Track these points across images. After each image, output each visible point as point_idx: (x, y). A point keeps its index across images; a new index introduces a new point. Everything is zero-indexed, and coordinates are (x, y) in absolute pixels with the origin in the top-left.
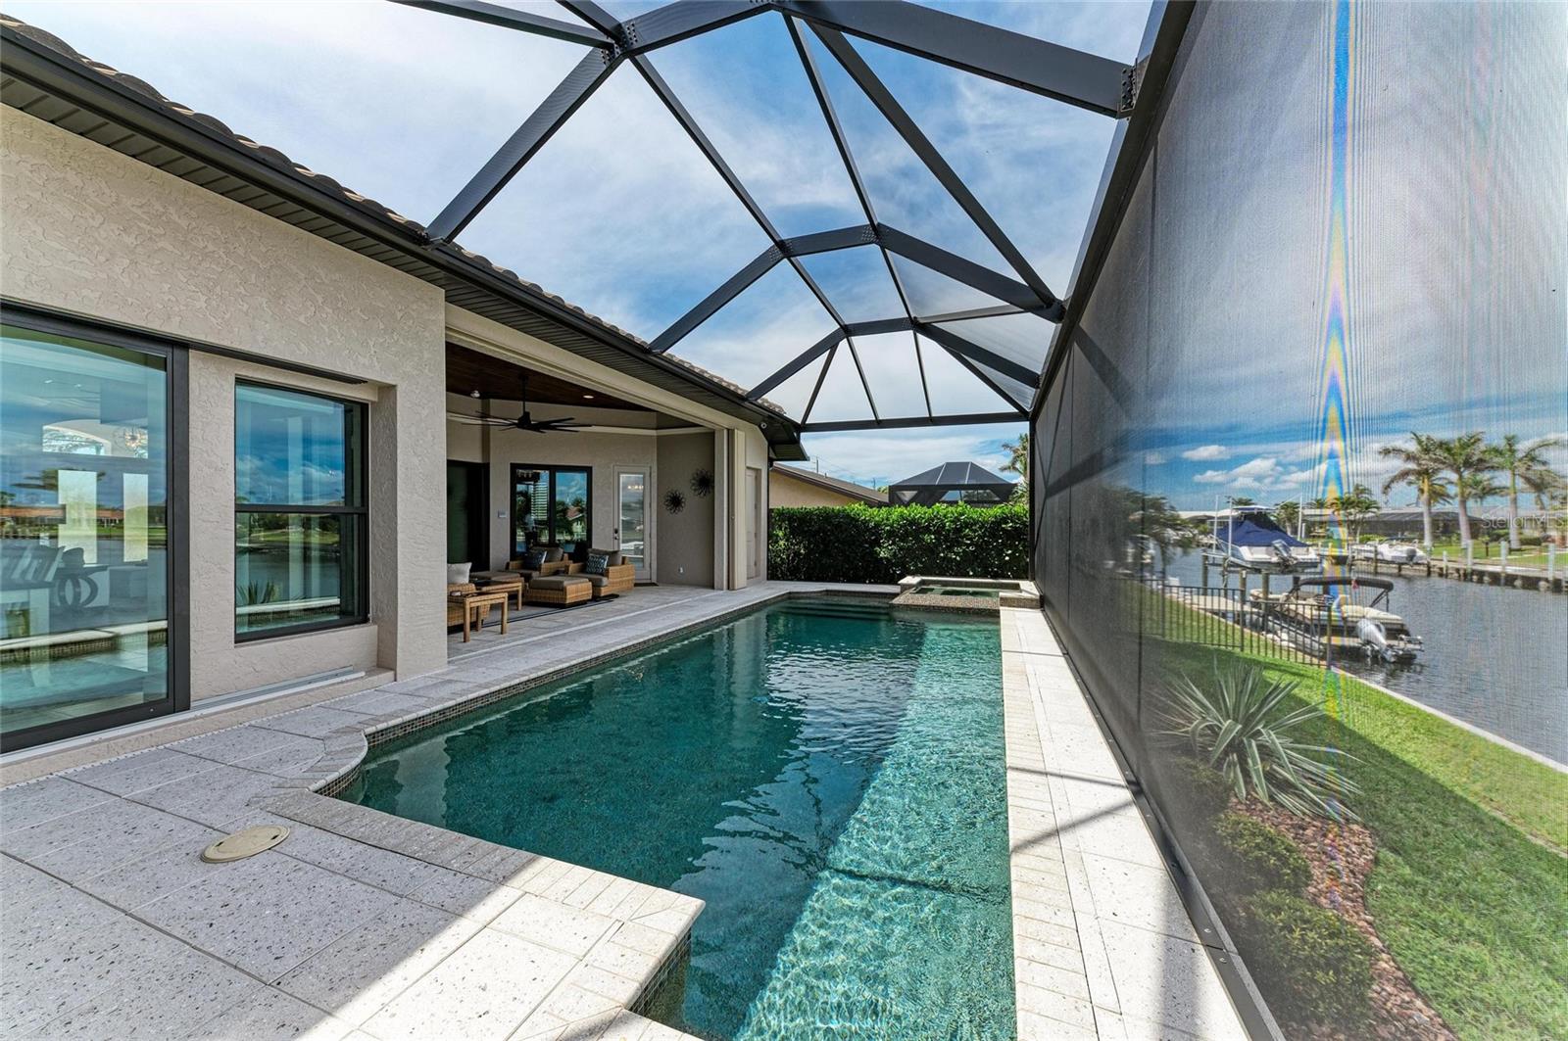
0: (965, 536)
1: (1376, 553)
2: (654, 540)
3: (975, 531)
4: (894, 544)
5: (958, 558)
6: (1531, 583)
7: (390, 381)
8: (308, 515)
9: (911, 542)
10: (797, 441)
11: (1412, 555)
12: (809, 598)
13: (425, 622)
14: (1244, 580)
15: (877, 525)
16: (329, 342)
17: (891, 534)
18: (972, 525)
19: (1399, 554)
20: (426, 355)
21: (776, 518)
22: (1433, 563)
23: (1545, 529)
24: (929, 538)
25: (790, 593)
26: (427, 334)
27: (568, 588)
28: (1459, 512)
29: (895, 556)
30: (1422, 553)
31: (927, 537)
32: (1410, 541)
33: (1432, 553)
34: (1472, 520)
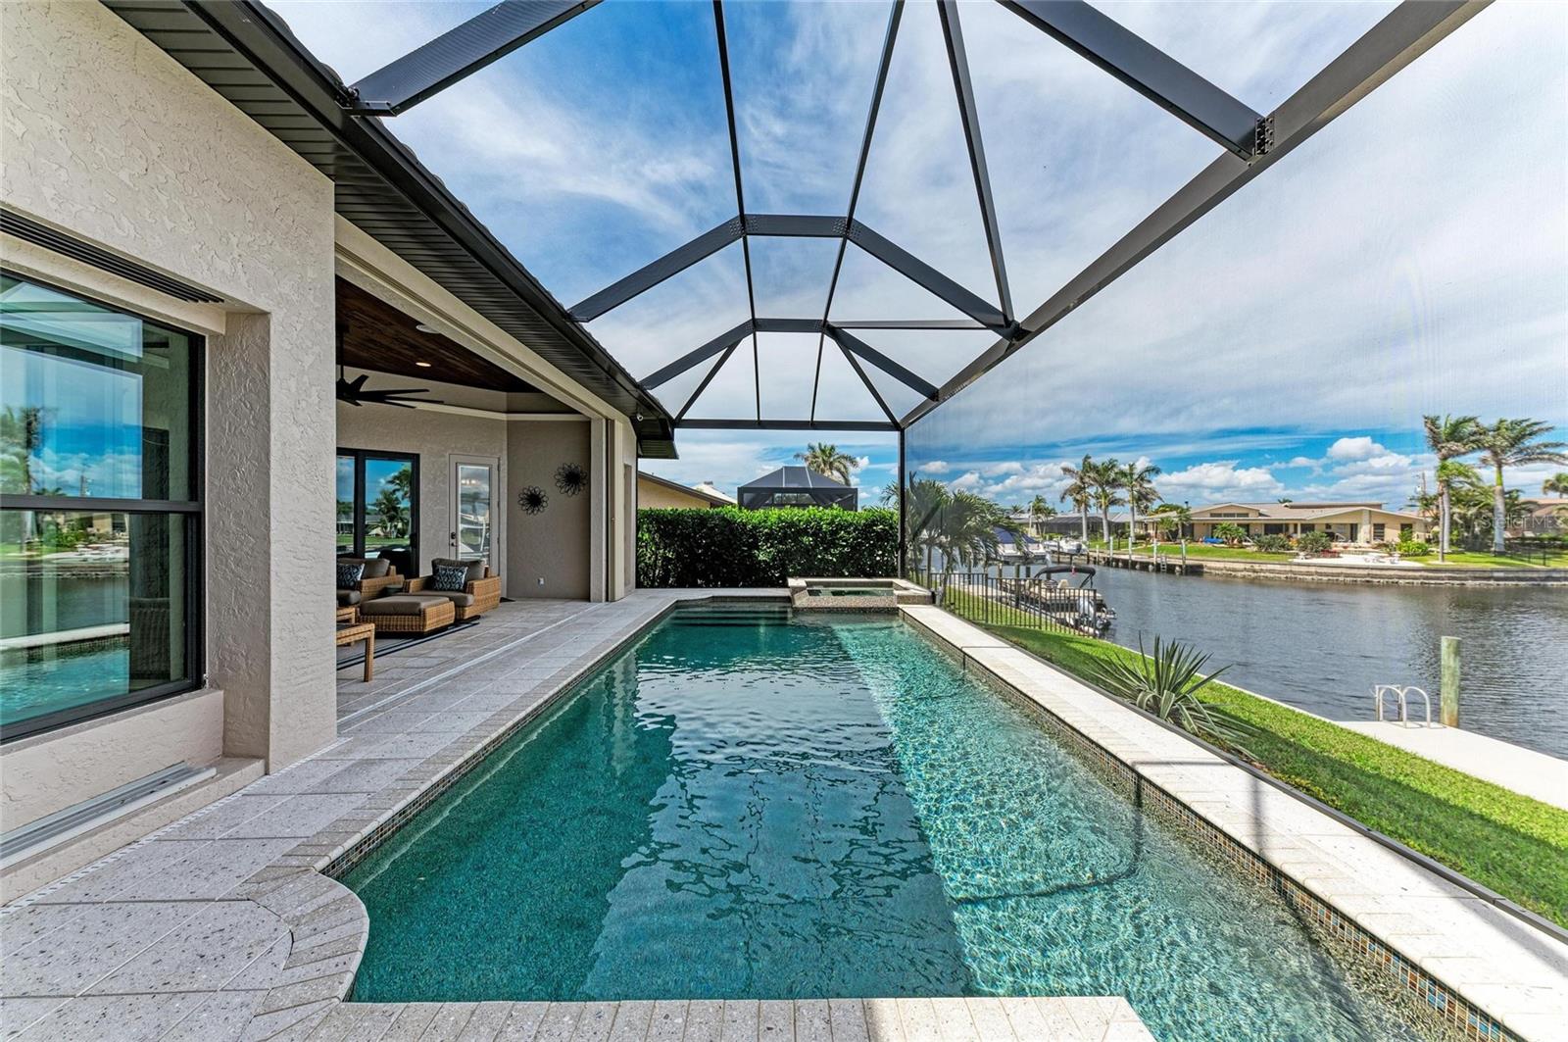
0: (841, 538)
1: (1059, 547)
2: (504, 546)
3: (849, 533)
4: (772, 546)
5: (835, 560)
6: (1144, 566)
7: (261, 304)
8: (85, 515)
9: (791, 545)
10: (670, 438)
11: (1079, 548)
12: (697, 606)
13: (309, 677)
14: (1000, 571)
15: (755, 527)
16: (169, 225)
17: (769, 537)
18: (846, 527)
19: (1071, 548)
20: (311, 274)
21: (646, 519)
22: (1091, 554)
23: (1146, 529)
24: (807, 540)
25: (677, 602)
26: (311, 243)
27: (428, 611)
28: (1102, 516)
29: (774, 559)
30: (1084, 547)
31: (805, 539)
32: (1076, 538)
33: (1089, 546)
34: (1110, 524)
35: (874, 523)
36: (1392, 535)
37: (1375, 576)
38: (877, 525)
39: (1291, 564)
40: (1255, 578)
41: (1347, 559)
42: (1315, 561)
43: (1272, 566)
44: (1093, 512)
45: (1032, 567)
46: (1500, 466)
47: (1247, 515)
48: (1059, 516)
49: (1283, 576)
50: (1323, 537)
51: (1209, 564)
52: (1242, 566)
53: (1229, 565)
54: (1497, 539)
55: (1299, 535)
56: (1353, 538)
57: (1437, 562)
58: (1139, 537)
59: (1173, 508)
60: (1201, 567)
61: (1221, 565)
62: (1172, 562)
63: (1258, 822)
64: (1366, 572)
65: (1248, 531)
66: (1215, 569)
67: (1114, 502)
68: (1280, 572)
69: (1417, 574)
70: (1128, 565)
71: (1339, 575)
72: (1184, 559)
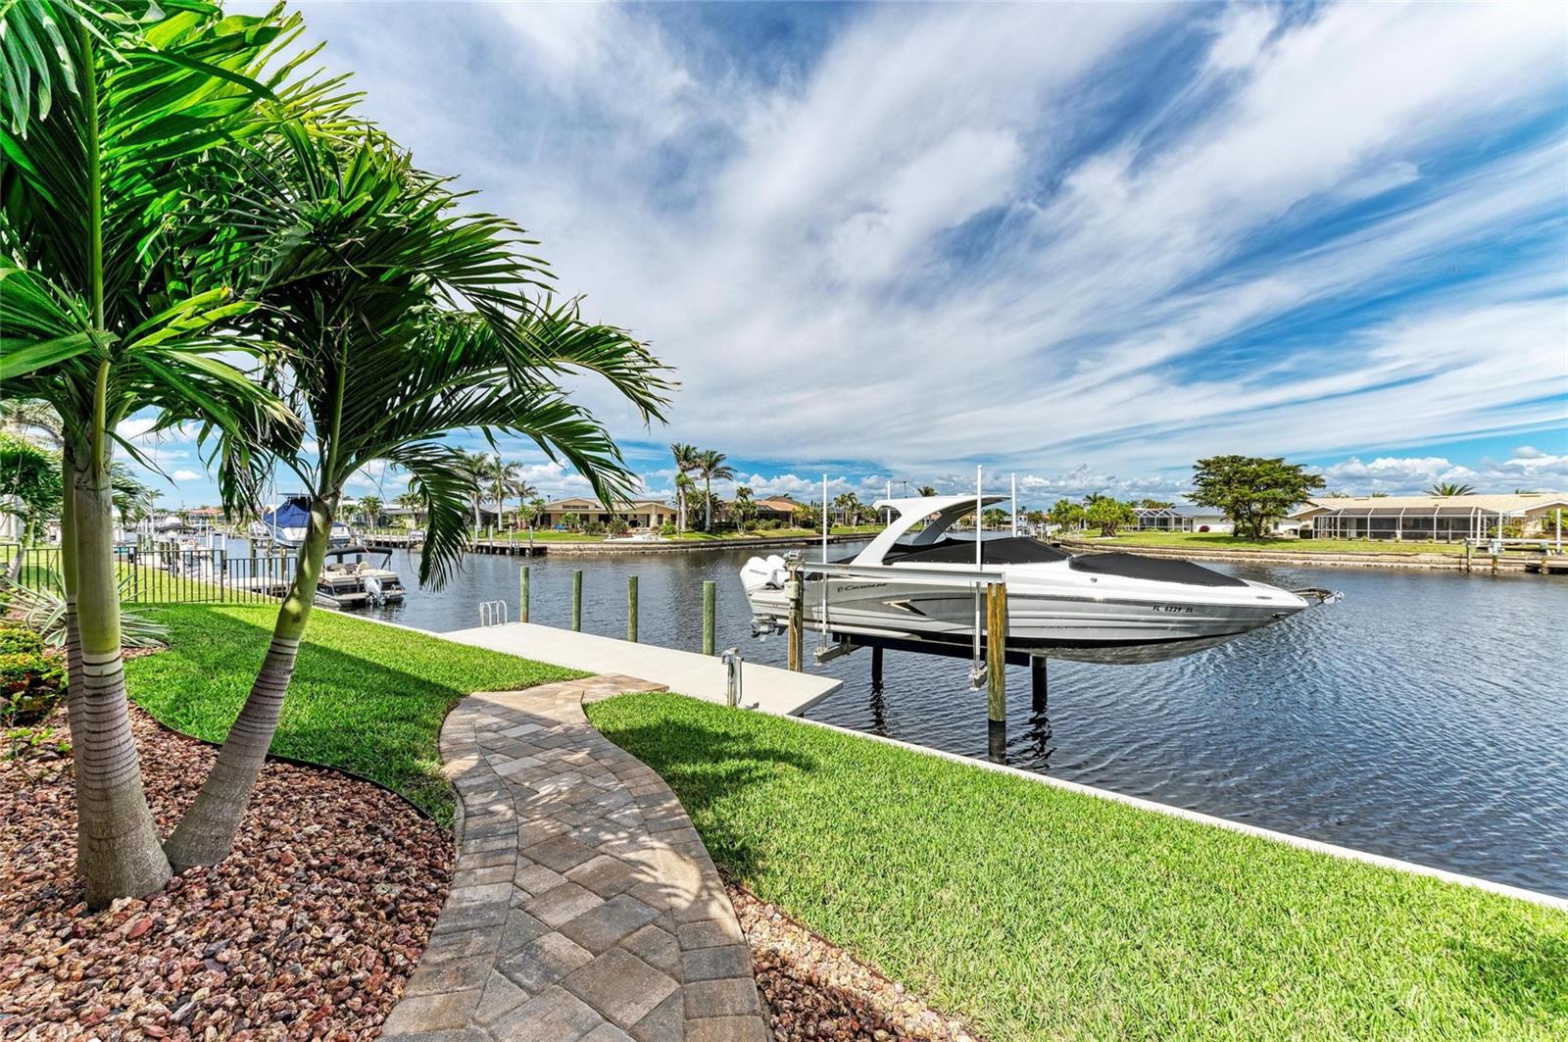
34: (481, 513)
36: (665, 521)
39: (602, 543)
40: (581, 555)
41: (637, 538)
42: (618, 540)
46: (708, 479)
47: (587, 507)
49: (595, 552)
50: (629, 523)
51: (551, 546)
52: (571, 546)
53: (565, 546)
54: (708, 524)
55: (615, 523)
56: (645, 524)
57: (676, 538)
58: (503, 527)
60: (545, 548)
61: (558, 546)
62: (525, 546)
64: (640, 546)
65: (582, 519)
66: (556, 550)
68: (594, 549)
69: (669, 546)
70: (492, 551)
71: (628, 548)
72: (531, 542)
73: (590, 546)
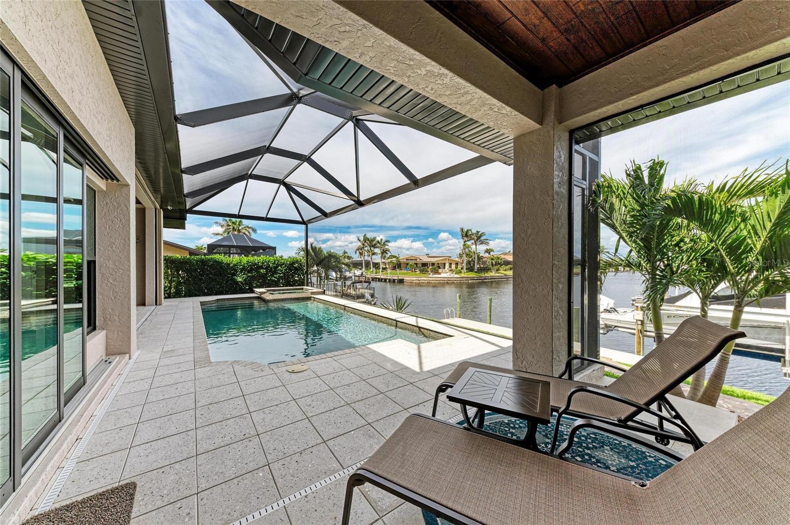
0: (279, 270)
1: (355, 273)
4: (244, 274)
5: (276, 280)
6: (385, 280)
9: (254, 273)
10: (183, 219)
11: (362, 273)
15: (235, 265)
17: (243, 270)
18: (281, 265)
19: (359, 273)
22: (367, 275)
23: (386, 265)
25: (201, 302)
28: (370, 260)
29: (245, 280)
30: (364, 273)
31: (262, 271)
32: (361, 269)
33: (366, 273)
34: (373, 263)
35: (293, 263)
36: (453, 266)
37: (449, 280)
38: (295, 264)
39: (429, 277)
40: (419, 283)
41: (443, 275)
42: (435, 276)
43: (424, 278)
44: (366, 258)
45: (346, 282)
46: (476, 245)
47: (416, 260)
48: (354, 259)
49: (426, 282)
50: (437, 267)
51: (406, 278)
52: (415, 279)
53: (412, 279)
54: (476, 268)
55: (431, 267)
56: (444, 268)
57: (463, 275)
58: (383, 269)
59: (395, 257)
60: (403, 279)
61: (409, 279)
62: (395, 278)
63: (417, 322)
64: (447, 279)
65: (417, 266)
66: (408, 280)
67: (374, 254)
68: (426, 280)
69: (458, 279)
70: (380, 280)
71: (440, 280)
72: (398, 277)
73: (423, 279)
